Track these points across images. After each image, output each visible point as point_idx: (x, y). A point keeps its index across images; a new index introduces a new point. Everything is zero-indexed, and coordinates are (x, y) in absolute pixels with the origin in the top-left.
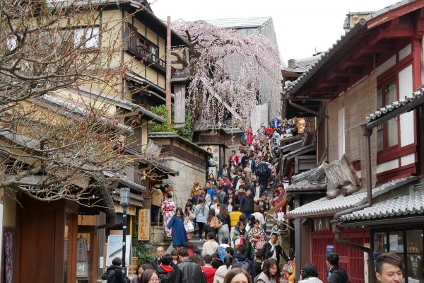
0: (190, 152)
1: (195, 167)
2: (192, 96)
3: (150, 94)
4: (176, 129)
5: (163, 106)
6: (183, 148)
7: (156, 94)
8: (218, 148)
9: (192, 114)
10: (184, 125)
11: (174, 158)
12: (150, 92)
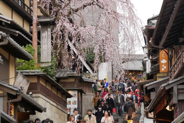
0: (54, 92)
1: (59, 107)
2: (56, 39)
3: (17, 33)
4: (42, 68)
5: (30, 45)
6: (49, 87)
7: (23, 35)
8: (76, 93)
9: (57, 56)
10: (50, 64)
11: (40, 95)
12: (17, 32)
